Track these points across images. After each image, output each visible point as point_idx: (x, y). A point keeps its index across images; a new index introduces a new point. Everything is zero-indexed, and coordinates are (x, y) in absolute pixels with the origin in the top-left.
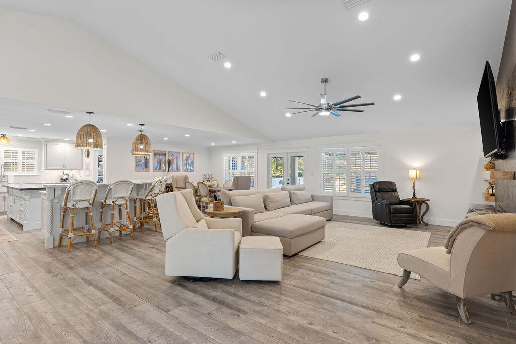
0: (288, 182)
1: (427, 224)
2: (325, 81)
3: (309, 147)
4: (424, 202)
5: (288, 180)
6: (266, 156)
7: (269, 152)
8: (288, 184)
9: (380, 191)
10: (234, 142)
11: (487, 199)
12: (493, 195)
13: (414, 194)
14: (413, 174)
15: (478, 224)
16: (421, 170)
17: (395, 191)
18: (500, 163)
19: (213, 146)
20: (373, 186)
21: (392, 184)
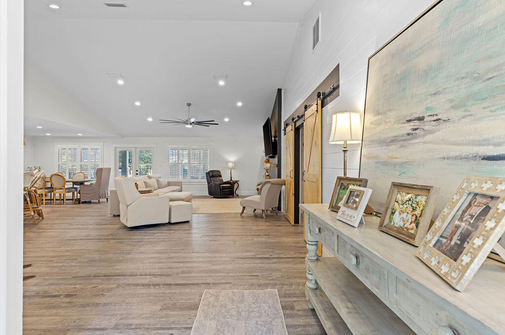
0: (137, 172)
1: (238, 195)
2: (189, 105)
3: (157, 144)
4: (236, 182)
5: (137, 171)
6: (113, 149)
7: (117, 146)
8: (137, 174)
9: (213, 176)
10: (80, 135)
11: (266, 178)
12: (268, 175)
13: (231, 178)
14: (230, 165)
15: (269, 182)
16: (234, 163)
17: (221, 176)
18: (271, 160)
19: (48, 136)
20: (208, 174)
21: (219, 171)
